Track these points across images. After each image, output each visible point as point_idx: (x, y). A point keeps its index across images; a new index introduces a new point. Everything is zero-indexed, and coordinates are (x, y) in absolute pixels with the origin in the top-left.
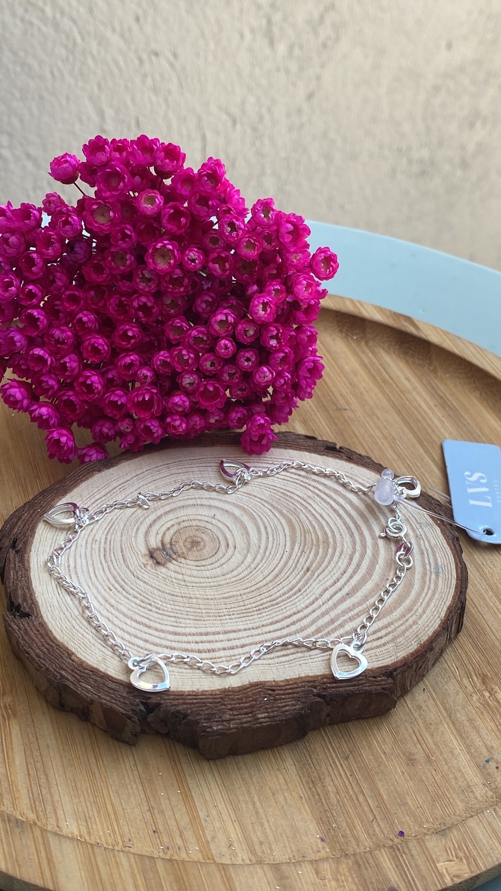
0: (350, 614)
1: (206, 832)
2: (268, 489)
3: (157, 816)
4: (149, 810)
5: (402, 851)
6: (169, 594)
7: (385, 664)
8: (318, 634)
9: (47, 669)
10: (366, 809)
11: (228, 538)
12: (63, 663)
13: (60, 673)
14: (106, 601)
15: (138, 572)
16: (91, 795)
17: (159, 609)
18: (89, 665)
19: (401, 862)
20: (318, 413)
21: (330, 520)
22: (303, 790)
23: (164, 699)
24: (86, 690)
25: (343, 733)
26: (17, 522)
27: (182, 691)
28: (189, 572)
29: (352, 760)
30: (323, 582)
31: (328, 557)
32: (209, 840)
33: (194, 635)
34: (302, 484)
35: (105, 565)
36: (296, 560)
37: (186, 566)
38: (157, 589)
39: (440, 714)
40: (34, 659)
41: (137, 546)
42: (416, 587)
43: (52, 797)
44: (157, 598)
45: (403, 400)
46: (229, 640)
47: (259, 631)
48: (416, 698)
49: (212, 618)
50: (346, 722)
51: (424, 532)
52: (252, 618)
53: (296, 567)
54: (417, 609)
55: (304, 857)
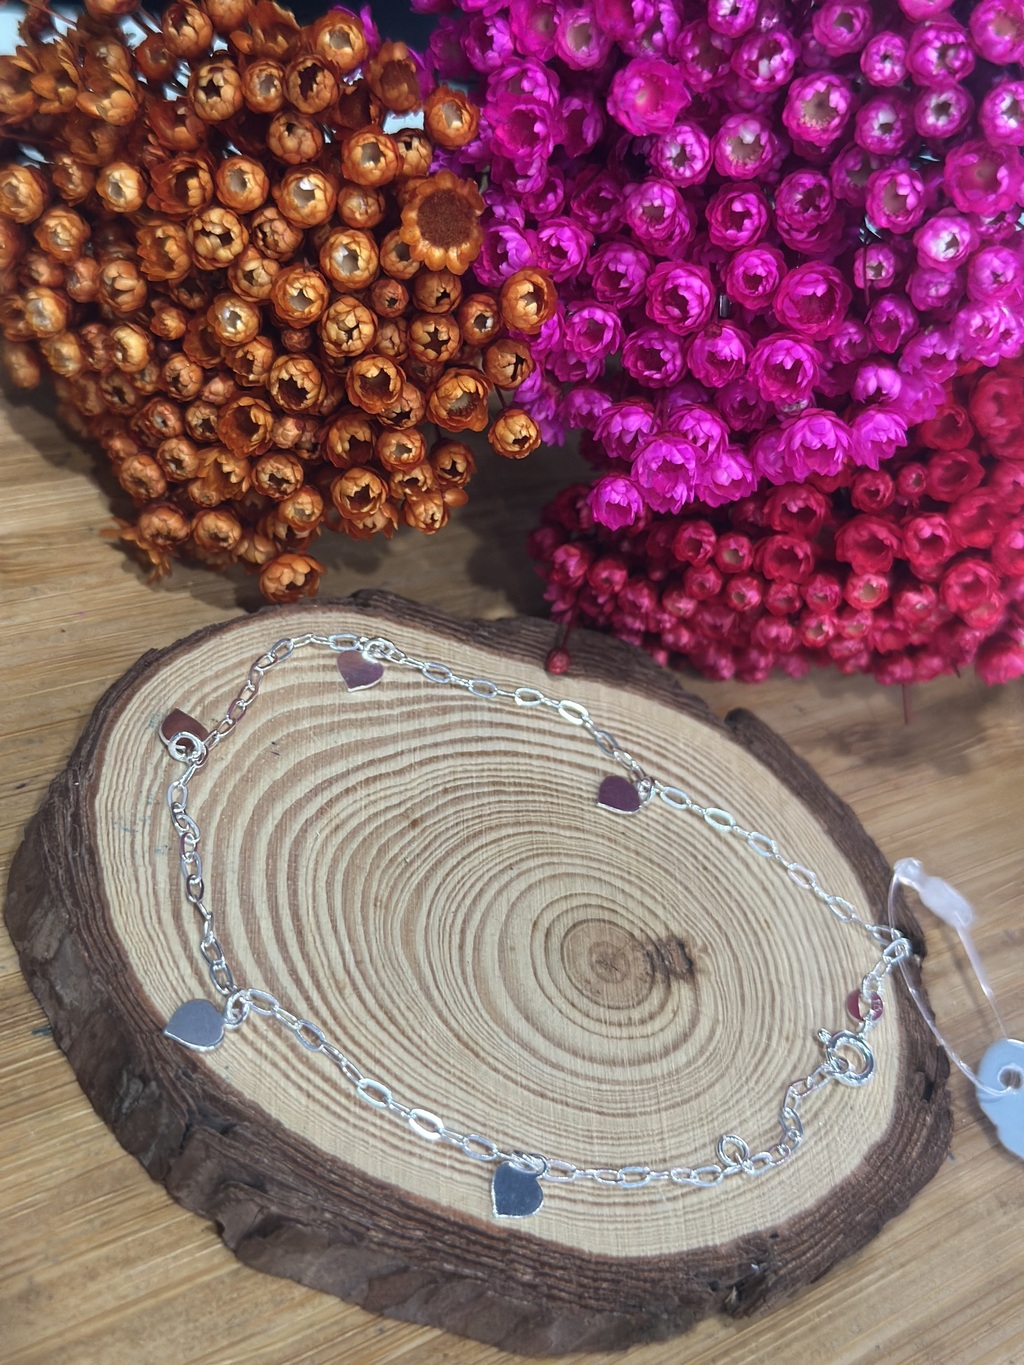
14: (774, 903)
15: (717, 939)
30: (396, 790)
31: (363, 834)
36: (428, 853)
53: (435, 838)
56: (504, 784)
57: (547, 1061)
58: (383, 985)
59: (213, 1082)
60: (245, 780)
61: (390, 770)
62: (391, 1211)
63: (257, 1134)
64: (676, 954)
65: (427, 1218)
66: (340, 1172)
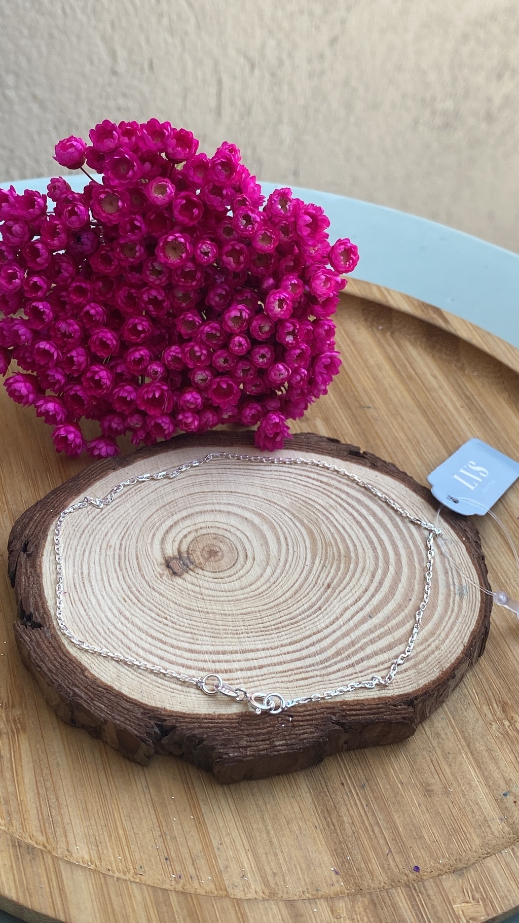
0: (372, 636)
1: (219, 860)
2: (288, 496)
3: (169, 842)
4: (161, 836)
5: (418, 891)
6: (186, 608)
7: (406, 692)
8: (337, 656)
9: (60, 685)
10: (382, 842)
11: (247, 549)
12: (75, 678)
13: (73, 691)
14: (121, 613)
15: (154, 583)
16: (102, 818)
17: (175, 624)
18: (102, 683)
19: (417, 902)
20: (340, 411)
21: (353, 532)
22: (318, 819)
23: (180, 722)
24: (100, 709)
25: (360, 760)
26: (28, 523)
27: (198, 714)
28: (206, 584)
29: (368, 789)
30: (344, 600)
31: (350, 573)
32: (222, 869)
33: (211, 653)
34: (324, 491)
35: (120, 574)
36: (317, 575)
37: (203, 578)
38: (173, 602)
39: (458, 743)
40: (46, 674)
41: (153, 554)
42: (440, 609)
43: (62, 819)
44: (173, 611)
45: (428, 398)
46: (247, 660)
47: (277, 651)
48: (435, 725)
49: (230, 636)
50: (363, 748)
51: (449, 549)
52: (270, 636)
53: (316, 583)
54: (440, 634)
55: (317, 890)
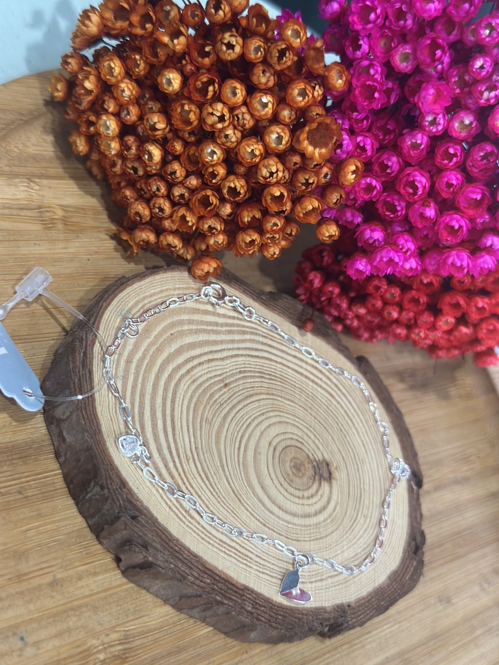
30: (220, 367)
31: (204, 386)
37: (310, 448)
56: (264, 373)
57: (268, 510)
58: (205, 461)
59: (131, 494)
60: (158, 349)
61: (219, 357)
62: (199, 568)
63: (147, 522)
64: (325, 468)
65: (212, 574)
66: (180, 547)
